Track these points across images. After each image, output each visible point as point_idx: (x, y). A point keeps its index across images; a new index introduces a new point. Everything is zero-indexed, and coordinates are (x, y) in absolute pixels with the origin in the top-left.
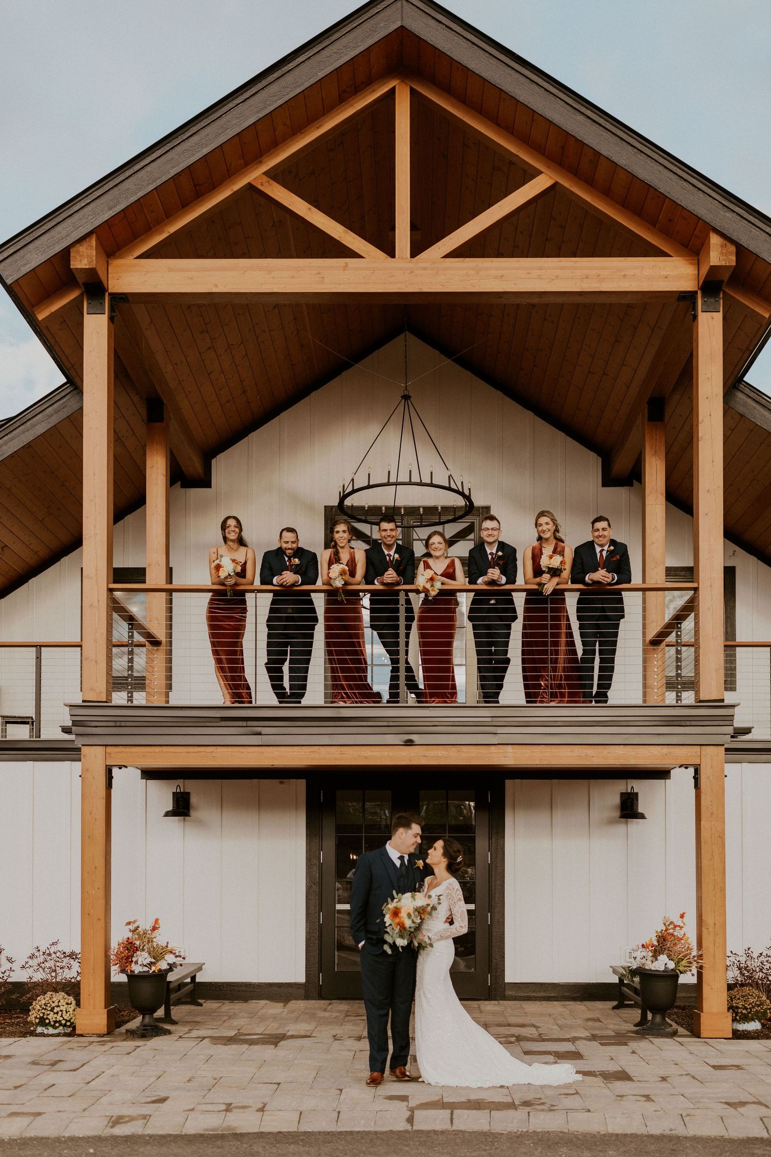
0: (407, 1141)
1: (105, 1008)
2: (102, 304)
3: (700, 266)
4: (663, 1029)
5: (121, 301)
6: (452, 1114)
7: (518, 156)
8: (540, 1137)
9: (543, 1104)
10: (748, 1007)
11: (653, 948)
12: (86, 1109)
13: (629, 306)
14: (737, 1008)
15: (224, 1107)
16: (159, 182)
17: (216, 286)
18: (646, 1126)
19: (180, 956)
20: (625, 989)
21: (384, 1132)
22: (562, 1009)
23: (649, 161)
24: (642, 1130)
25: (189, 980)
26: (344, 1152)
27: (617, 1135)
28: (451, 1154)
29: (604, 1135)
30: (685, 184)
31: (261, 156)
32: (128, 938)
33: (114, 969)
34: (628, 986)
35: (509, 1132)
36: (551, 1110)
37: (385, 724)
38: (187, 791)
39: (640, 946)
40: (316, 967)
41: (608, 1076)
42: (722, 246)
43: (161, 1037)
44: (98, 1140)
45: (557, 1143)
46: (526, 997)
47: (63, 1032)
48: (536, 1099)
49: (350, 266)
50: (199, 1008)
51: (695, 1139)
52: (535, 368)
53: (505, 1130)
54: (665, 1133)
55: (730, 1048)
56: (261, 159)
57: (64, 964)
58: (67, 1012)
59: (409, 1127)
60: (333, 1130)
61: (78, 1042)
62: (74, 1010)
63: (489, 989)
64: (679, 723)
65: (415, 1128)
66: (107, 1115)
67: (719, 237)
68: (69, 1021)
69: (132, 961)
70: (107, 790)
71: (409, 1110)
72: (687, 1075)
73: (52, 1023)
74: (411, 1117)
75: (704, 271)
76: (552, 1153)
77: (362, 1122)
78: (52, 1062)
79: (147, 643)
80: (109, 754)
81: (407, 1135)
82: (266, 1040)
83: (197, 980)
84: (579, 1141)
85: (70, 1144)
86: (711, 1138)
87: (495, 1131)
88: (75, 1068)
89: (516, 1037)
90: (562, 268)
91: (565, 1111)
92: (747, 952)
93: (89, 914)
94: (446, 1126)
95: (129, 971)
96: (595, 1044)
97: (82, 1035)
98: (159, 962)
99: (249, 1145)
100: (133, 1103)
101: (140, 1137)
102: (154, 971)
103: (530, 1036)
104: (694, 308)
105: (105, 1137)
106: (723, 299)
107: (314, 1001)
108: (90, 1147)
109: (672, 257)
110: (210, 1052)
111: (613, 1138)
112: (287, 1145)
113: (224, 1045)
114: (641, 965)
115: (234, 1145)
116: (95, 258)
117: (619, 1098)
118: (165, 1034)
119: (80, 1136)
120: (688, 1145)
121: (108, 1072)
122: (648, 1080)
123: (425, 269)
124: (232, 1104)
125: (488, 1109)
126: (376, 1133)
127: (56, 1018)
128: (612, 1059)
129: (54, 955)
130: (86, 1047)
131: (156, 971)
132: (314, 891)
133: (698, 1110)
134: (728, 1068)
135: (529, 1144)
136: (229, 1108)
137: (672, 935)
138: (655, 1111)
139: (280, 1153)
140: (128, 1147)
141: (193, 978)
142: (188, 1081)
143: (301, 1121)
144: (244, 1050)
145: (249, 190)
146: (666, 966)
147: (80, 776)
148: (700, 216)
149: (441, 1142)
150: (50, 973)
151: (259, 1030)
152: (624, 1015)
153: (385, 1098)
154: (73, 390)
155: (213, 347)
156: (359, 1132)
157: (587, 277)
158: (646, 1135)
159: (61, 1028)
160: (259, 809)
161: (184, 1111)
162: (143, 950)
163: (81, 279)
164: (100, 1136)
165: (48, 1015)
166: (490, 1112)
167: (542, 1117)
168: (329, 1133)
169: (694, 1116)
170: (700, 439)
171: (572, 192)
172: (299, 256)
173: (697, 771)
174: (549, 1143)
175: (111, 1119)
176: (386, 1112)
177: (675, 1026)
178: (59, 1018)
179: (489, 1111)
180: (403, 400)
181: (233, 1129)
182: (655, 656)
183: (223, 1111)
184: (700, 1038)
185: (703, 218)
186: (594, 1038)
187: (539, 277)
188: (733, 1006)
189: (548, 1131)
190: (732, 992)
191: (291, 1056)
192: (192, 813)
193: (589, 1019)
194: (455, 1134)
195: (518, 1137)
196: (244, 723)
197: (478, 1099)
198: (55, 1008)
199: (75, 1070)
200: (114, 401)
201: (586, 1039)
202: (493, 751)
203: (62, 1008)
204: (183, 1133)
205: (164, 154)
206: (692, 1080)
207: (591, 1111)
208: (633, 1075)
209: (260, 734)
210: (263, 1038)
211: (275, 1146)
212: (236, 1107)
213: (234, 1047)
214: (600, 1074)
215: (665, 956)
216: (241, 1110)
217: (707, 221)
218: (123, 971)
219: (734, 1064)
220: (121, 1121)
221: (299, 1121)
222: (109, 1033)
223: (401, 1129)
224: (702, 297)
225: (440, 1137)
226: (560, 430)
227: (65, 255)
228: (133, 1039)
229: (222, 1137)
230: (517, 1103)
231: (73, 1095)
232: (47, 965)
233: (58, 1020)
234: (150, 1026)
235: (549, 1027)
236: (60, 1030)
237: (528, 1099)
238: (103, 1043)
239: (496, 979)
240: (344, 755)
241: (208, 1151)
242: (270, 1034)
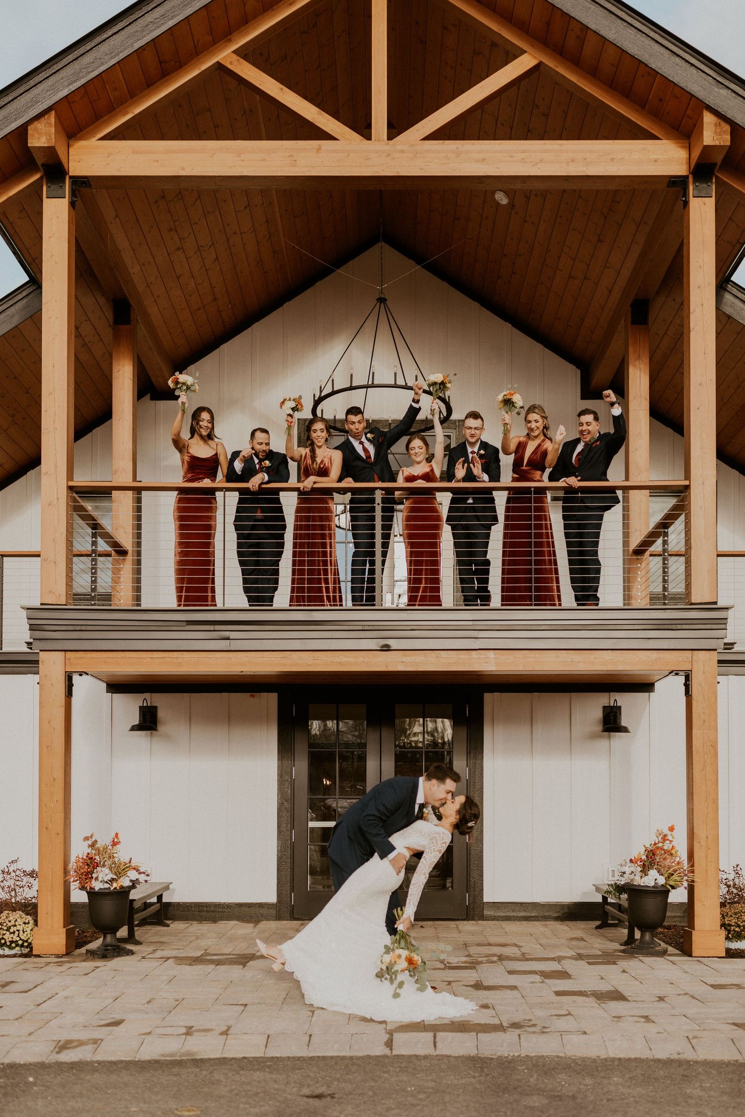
0: (386, 1068)
1: (64, 927)
2: (62, 188)
3: (691, 150)
4: (652, 948)
5: (82, 184)
6: (435, 1037)
7: (500, 34)
8: (534, 1061)
9: (534, 1025)
10: (741, 925)
11: (642, 863)
12: (32, 1033)
13: (616, 192)
14: (730, 925)
15: (184, 1030)
16: (122, 56)
17: (183, 169)
18: (651, 1049)
19: (144, 873)
20: (609, 907)
21: (361, 1057)
22: (542, 929)
23: (639, 35)
24: (645, 1054)
25: (154, 900)
26: (315, 1080)
27: (620, 1059)
28: (436, 1082)
29: (606, 1060)
30: (677, 59)
31: (231, 34)
32: (88, 854)
33: (74, 886)
34: (611, 904)
35: (499, 1057)
36: (543, 1032)
37: (360, 628)
38: (155, 705)
39: (628, 861)
40: (287, 887)
41: (602, 997)
42: (716, 125)
43: (123, 958)
44: (42, 1067)
45: (554, 1069)
46: (506, 917)
47: (19, 952)
48: (525, 1020)
49: (323, 148)
50: (166, 928)
51: (707, 1064)
52: (513, 275)
53: (495, 1055)
54: (672, 1057)
55: (725, 967)
56: (231, 36)
57: (24, 883)
58: (24, 932)
59: (387, 1051)
60: (304, 1055)
61: (35, 963)
62: (32, 930)
63: (467, 909)
64: (670, 627)
65: (395, 1052)
66: (54, 1039)
67: (712, 116)
68: (27, 941)
69: (92, 878)
70: (67, 698)
71: (388, 1033)
72: (685, 994)
73: (8, 943)
74: (390, 1041)
75: (696, 154)
76: (550, 1080)
77: (336, 1046)
78: (3, 983)
79: (113, 553)
80: (69, 659)
81: (386, 1061)
82: (234, 960)
83: (164, 901)
84: (578, 1067)
85: (8, 1071)
86: (725, 1062)
87: (483, 1056)
88: (27, 990)
89: (498, 956)
90: (546, 151)
91: (559, 1034)
92: (735, 869)
93: (47, 828)
94: (430, 1051)
95: (88, 888)
96: (582, 964)
97: (38, 956)
98: (121, 878)
99: (209, 1071)
100: (85, 1027)
101: (91, 1063)
102: (115, 888)
103: (513, 955)
104: (685, 193)
105: (49, 1064)
106: (716, 182)
107: (286, 922)
108: (31, 1075)
109: (661, 139)
110: (174, 973)
111: (616, 1063)
112: (252, 1071)
113: (190, 965)
114: (629, 881)
115: (192, 1073)
116: (53, 136)
117: (616, 1019)
118: (128, 955)
119: (22, 1063)
120: (700, 1070)
121: (62, 994)
122: (644, 999)
123: (403, 151)
124: (193, 1027)
125: (474, 1032)
126: (351, 1058)
127: (12, 938)
128: (602, 978)
129: (13, 874)
130: (42, 968)
131: (118, 888)
132: (285, 808)
133: (705, 1032)
134: (728, 987)
135: (524, 1070)
136: (189, 1031)
137: (662, 849)
138: (658, 1033)
139: (243, 1082)
140: (73, 1075)
141: (160, 897)
142: (147, 1002)
143: (268, 1045)
144: (210, 970)
145: (217, 70)
146: (657, 881)
147: (38, 683)
148: (692, 93)
149: (424, 1069)
150: (10, 892)
151: (227, 951)
152: (608, 935)
153: (361, 1020)
154: (36, 289)
155: (182, 248)
156: (332, 1057)
157: (573, 161)
158: (652, 1060)
159: (18, 948)
160: (229, 724)
161: (140, 1035)
162: (104, 866)
163: (40, 160)
164: (44, 1062)
165: (4, 934)
166: (477, 1034)
167: (534, 1040)
168: (299, 1058)
169: (701, 1038)
170: (691, 330)
171: (557, 72)
172: (269, 138)
173: (687, 678)
174: (544, 1068)
175: (58, 1044)
176: (361, 1035)
177: (663, 945)
178: (16, 938)
179: (475, 1033)
180: (379, 304)
181: (192, 1054)
182: (639, 565)
183: (183, 1034)
184: (692, 957)
185: (696, 95)
186: (580, 957)
187: (523, 160)
188: (725, 924)
189: (543, 1056)
190: (724, 909)
191: (260, 977)
192: (159, 727)
193: (572, 939)
194: (439, 1060)
195: (509, 1062)
196: (211, 627)
197: (462, 1021)
198: (12, 927)
199: (26, 992)
200: (75, 296)
201: (571, 958)
202: (474, 656)
203: (18, 927)
204: (137, 1059)
205: (127, 26)
206: (691, 999)
207: (588, 1032)
208: (628, 995)
209: (228, 639)
210: (231, 958)
211: (238, 1073)
212: (199, 1031)
213: (200, 967)
214: (591, 994)
215: (655, 871)
216: (204, 1034)
217: (700, 98)
218: (83, 888)
219: (734, 983)
220: (69, 1046)
221: (266, 1046)
222: (68, 953)
223: (379, 1054)
224: (694, 182)
225: (424, 1063)
226: (538, 342)
227: (22, 132)
228: (94, 959)
229: (180, 1063)
230: (505, 1024)
231: (21, 1017)
232: (6, 884)
233: (14, 940)
234: (111, 946)
235: (531, 947)
236: (17, 950)
237: (517, 1020)
238: (60, 964)
239: (474, 899)
240: (316, 661)
241: (162, 1078)
242: (238, 955)
